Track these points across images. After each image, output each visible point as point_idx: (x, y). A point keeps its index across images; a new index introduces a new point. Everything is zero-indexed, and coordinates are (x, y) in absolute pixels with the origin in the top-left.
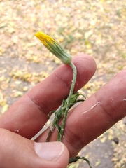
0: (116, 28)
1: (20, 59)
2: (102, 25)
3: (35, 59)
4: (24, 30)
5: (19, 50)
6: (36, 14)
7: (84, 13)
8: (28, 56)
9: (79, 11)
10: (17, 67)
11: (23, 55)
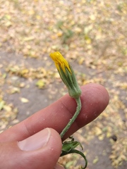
0: (117, 23)
1: (17, 54)
3: (33, 53)
4: (21, 24)
5: (16, 44)
6: (34, 7)
7: (84, 7)
8: (25, 51)
9: (79, 5)
10: (14, 62)
11: (20, 50)
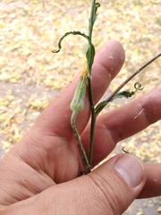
1: (37, 85)
2: (138, 37)
3: (56, 84)
4: (42, 51)
5: (37, 74)
6: (56, 30)
7: (114, 25)
8: (47, 81)
9: (108, 23)
10: (35, 95)
11: (42, 81)
